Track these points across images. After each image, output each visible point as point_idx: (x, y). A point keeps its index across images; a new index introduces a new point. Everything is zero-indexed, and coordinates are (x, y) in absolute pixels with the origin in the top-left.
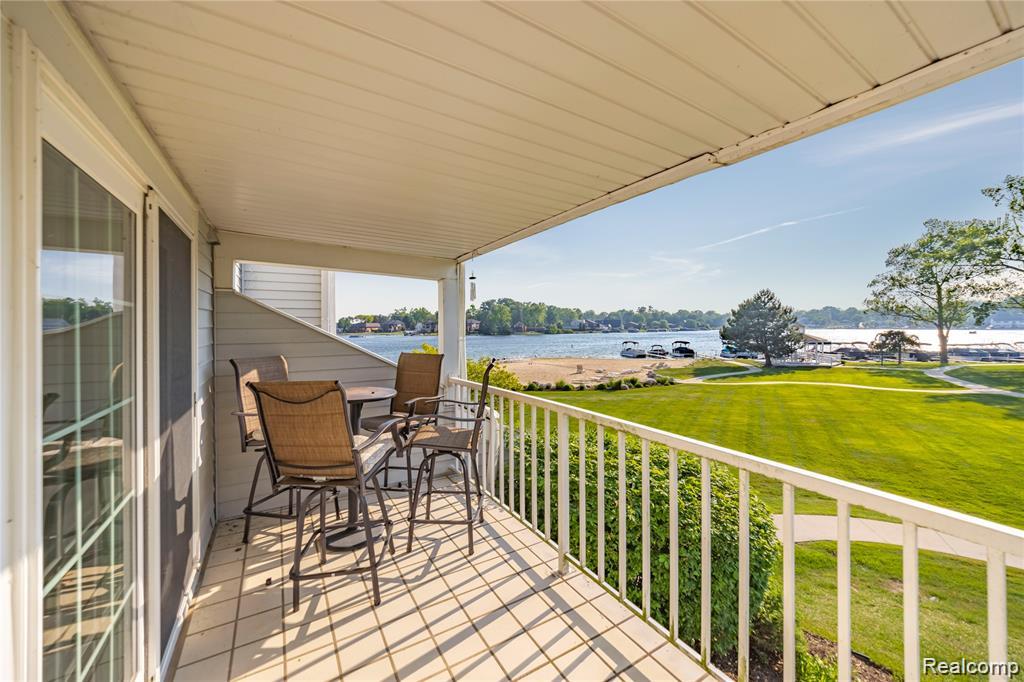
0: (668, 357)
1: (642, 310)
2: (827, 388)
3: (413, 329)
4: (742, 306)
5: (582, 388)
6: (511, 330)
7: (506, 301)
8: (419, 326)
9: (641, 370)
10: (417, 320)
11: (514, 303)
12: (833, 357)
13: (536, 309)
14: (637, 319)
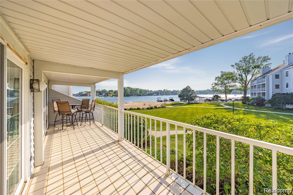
0: (168, 101)
1: (164, 90)
2: (198, 107)
3: (102, 95)
4: (183, 89)
5: (143, 109)
6: (130, 95)
7: (129, 88)
8: (104, 94)
9: (159, 104)
10: (103, 93)
11: (131, 88)
12: (203, 101)
13: (137, 90)
14: (163, 92)
